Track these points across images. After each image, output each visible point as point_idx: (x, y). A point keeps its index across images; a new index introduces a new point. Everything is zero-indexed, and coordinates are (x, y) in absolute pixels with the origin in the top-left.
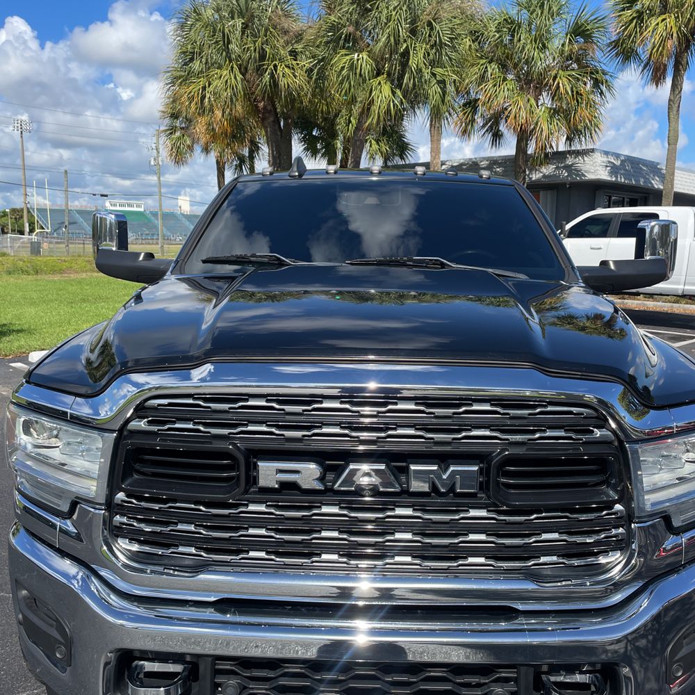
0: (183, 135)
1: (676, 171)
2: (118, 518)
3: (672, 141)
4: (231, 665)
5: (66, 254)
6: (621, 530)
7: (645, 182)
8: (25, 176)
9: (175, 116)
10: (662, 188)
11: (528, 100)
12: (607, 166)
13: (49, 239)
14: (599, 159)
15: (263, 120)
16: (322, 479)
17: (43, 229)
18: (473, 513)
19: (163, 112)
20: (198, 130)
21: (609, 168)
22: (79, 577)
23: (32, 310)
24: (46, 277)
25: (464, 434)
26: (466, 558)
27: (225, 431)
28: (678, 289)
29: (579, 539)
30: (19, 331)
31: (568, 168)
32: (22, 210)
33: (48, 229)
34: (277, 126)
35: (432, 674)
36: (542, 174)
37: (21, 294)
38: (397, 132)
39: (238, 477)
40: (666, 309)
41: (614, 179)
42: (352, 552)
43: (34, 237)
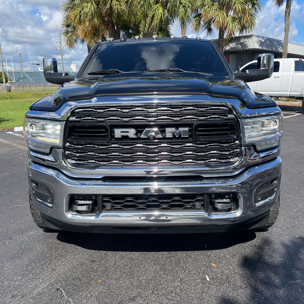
0: (72, 35)
1: (288, 44)
2: (67, 152)
3: (287, 30)
4: (108, 199)
5: (23, 91)
6: (238, 150)
7: (275, 49)
8: (2, 57)
9: (68, 26)
10: (282, 51)
11: (223, 14)
12: (258, 42)
13: (14, 86)
14: (255, 39)
15: (108, 25)
16: (136, 134)
17: (12, 81)
18: (187, 145)
19: (63, 24)
20: (79, 32)
21: (259, 43)
22: (54, 174)
23: (12, 113)
24: (16, 100)
25: (184, 117)
26: (186, 160)
27: (103, 119)
28: (287, 94)
29: (224, 153)
30: (8, 120)
31: (241, 44)
32: (2, 73)
33: (14, 81)
34: (114, 28)
35: (175, 199)
36: (230, 47)
37: (6, 107)
38: (166, 30)
39: (108, 135)
40: (283, 104)
41: (261, 48)
42: (148, 159)
43: (8, 84)
